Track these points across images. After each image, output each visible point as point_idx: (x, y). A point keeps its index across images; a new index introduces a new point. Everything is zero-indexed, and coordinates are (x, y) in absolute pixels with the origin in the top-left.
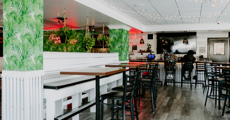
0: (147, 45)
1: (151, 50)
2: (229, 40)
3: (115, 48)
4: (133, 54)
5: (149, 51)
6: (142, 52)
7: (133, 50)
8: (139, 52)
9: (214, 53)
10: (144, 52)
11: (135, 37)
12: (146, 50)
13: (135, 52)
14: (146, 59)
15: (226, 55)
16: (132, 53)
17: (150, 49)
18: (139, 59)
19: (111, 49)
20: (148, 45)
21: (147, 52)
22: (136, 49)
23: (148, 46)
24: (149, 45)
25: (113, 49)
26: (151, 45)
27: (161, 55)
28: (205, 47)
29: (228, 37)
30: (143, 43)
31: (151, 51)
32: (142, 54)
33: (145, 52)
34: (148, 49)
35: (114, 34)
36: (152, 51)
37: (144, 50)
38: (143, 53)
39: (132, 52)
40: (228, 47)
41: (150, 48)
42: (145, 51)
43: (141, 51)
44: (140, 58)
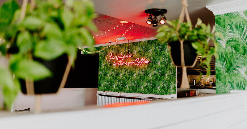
3: (235, 75)
19: (222, 77)
25: (228, 79)
35: (231, 28)
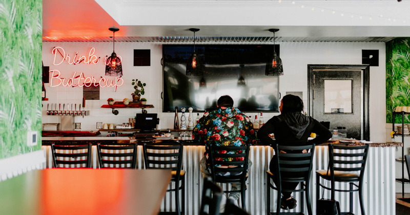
0: (133, 84)
1: (144, 100)
2: (362, 72)
4: (86, 113)
5: (137, 102)
6: (115, 106)
7: (86, 101)
8: (104, 106)
9: (324, 110)
10: (121, 105)
11: (94, 58)
12: (131, 99)
13: (92, 107)
14: (130, 127)
15: (355, 113)
16: (82, 109)
17: (142, 97)
18: (106, 128)
20: (136, 84)
21: (131, 105)
22: (97, 98)
23: (135, 87)
24: (140, 84)
26: (145, 85)
27: (176, 115)
28: (301, 93)
29: (360, 63)
30: (119, 69)
31: (143, 103)
32: (116, 113)
33: (124, 106)
34: (134, 96)
36: (147, 103)
37: (122, 101)
38: (119, 110)
39: (84, 106)
40: (360, 92)
41: (143, 93)
42: (127, 103)
43: (112, 103)
44: (109, 125)
